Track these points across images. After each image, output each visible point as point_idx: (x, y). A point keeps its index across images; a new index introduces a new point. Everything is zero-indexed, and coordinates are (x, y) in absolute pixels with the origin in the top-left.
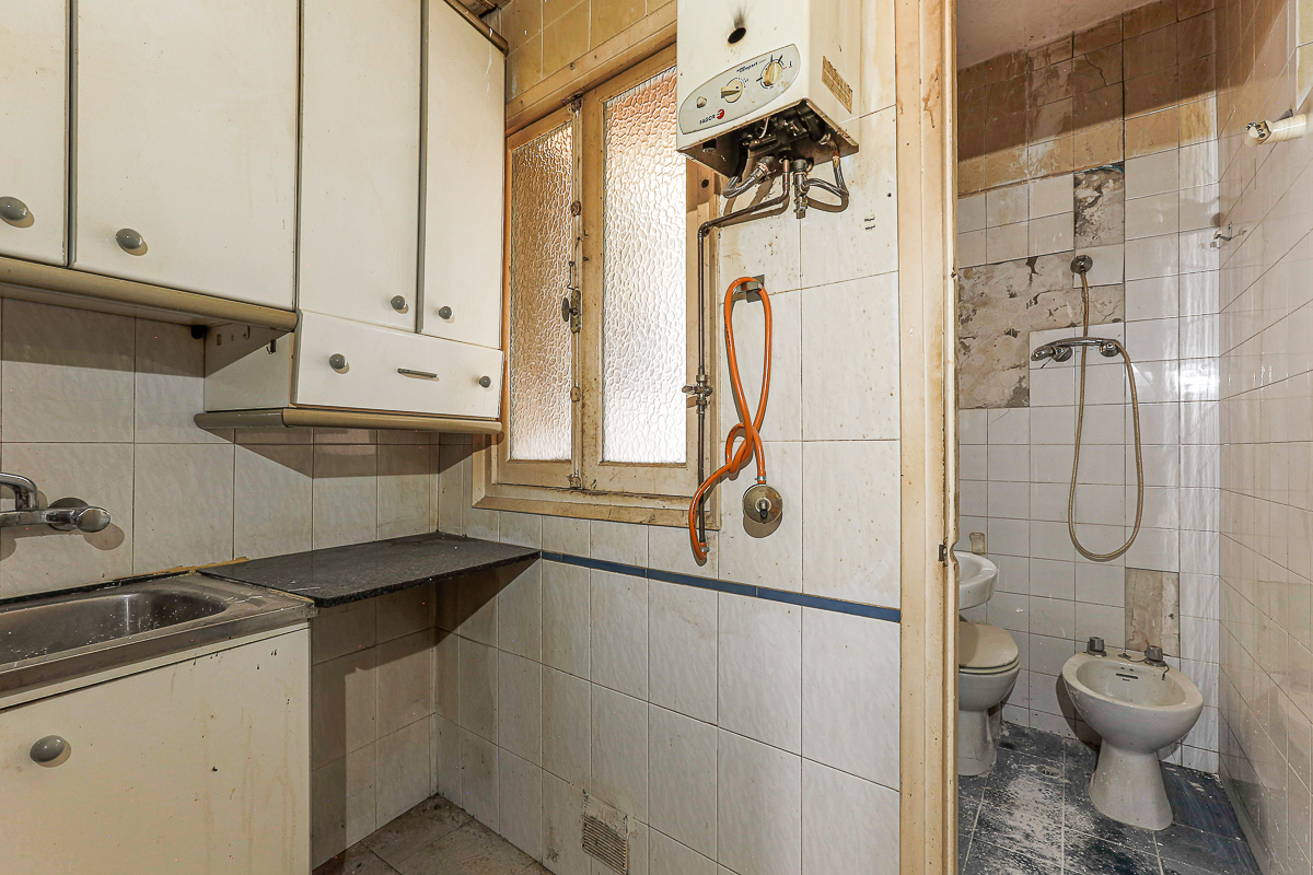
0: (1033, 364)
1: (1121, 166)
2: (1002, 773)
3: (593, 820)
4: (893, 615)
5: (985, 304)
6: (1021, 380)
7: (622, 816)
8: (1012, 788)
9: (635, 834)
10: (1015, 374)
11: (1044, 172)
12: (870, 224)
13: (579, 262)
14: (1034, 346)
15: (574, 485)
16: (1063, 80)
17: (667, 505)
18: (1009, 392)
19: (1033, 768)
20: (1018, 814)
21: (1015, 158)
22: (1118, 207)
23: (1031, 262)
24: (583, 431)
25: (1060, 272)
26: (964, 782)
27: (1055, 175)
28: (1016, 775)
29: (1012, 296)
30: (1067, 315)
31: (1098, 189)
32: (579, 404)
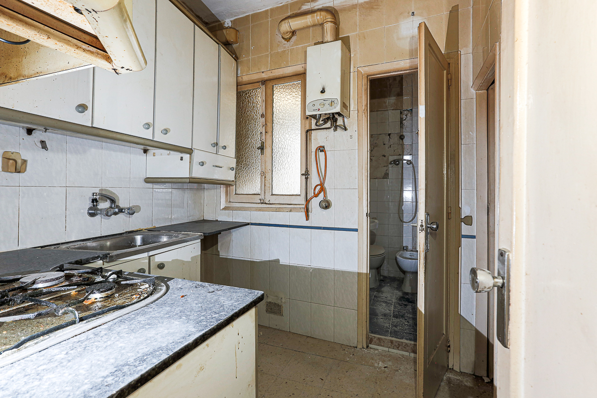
0: (390, 166)
1: (412, 110)
2: (381, 286)
3: (270, 302)
4: (356, 230)
5: (377, 146)
6: (386, 170)
7: (280, 299)
8: (383, 289)
9: (285, 303)
10: (385, 168)
11: (392, 108)
12: (351, 137)
13: (264, 132)
14: (390, 160)
15: (262, 202)
16: (397, 82)
17: (295, 206)
18: (383, 174)
19: (389, 285)
20: (384, 294)
21: (385, 103)
22: (411, 122)
23: (389, 135)
24: (265, 185)
25: (396, 139)
26: (371, 289)
27: (396, 110)
28: (384, 286)
29: (384, 144)
30: (398, 152)
31: (406, 115)
32: (264, 177)
